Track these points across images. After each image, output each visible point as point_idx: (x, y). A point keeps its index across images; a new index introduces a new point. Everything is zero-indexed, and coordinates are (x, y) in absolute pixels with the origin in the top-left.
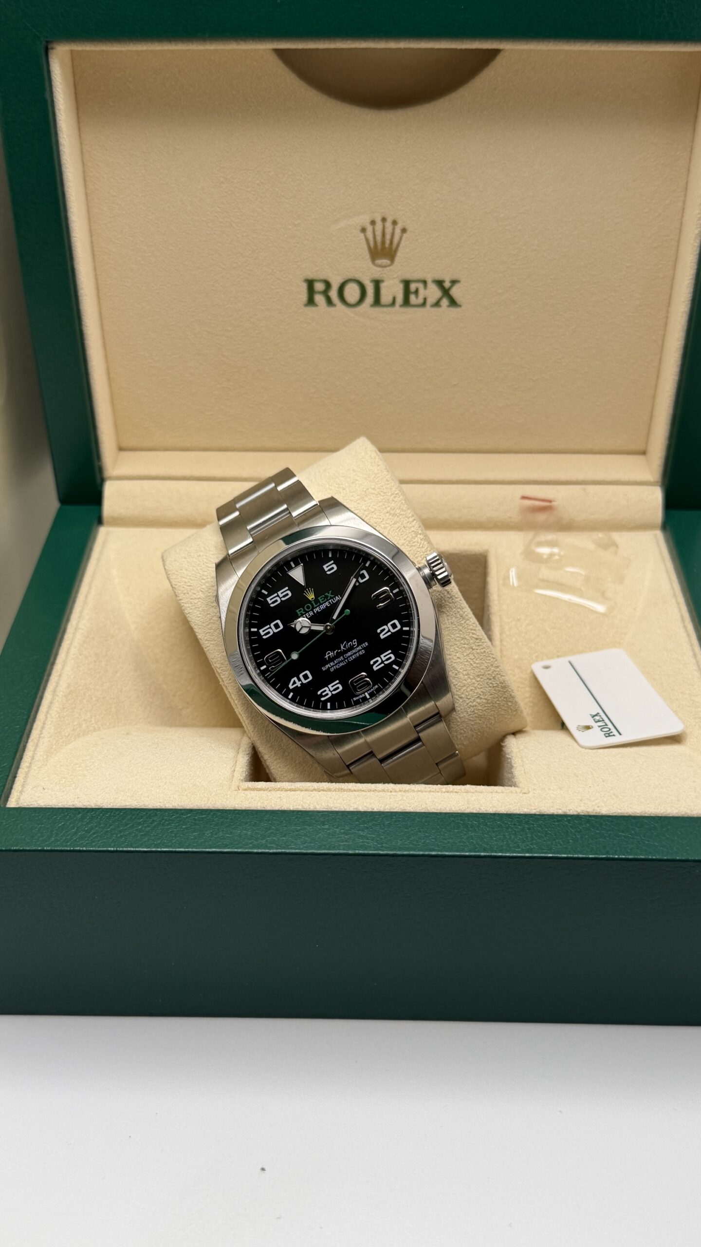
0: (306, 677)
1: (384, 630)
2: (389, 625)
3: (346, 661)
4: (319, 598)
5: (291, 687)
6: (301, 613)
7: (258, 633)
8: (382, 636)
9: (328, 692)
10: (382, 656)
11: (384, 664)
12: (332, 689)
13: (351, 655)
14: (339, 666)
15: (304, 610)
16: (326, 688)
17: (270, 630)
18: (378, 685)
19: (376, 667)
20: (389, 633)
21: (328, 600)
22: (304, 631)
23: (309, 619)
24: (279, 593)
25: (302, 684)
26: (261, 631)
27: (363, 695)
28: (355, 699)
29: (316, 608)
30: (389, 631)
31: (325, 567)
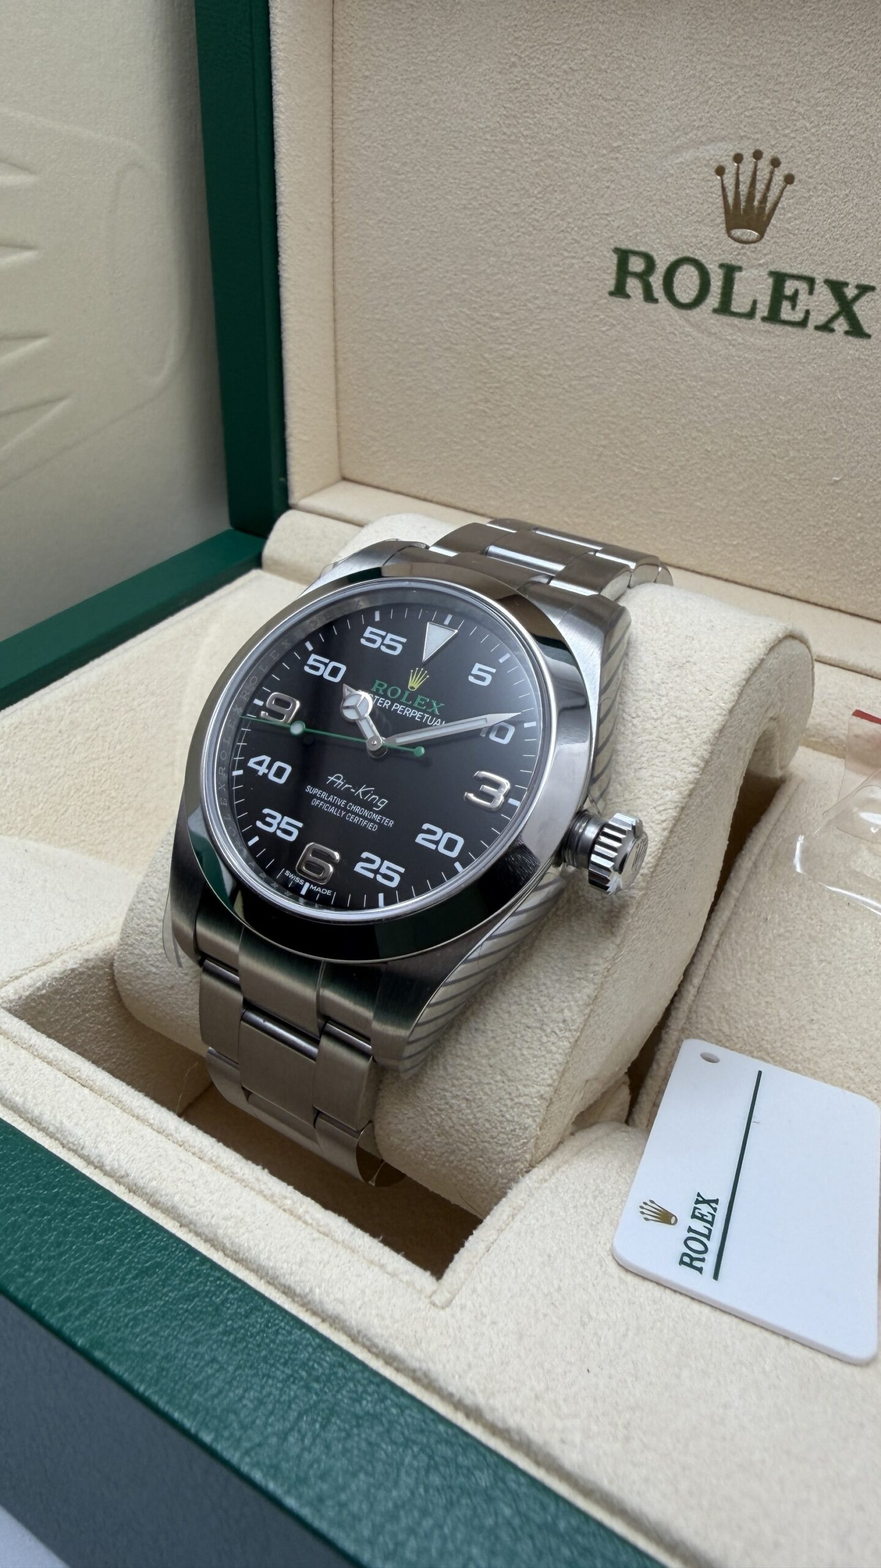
0: (280, 772)
1: (434, 833)
2: (449, 835)
3: (343, 813)
4: (420, 697)
5: (251, 763)
6: (378, 690)
7: (306, 655)
8: (420, 839)
9: (275, 822)
10: (386, 863)
11: (375, 877)
12: (283, 826)
13: (356, 814)
14: (327, 808)
15: (385, 691)
16: (279, 816)
17: (322, 667)
18: (332, 894)
19: (363, 868)
20: (433, 847)
21: (425, 711)
22: (350, 715)
23: (375, 705)
24: (390, 636)
25: (265, 775)
26: (313, 656)
27: (301, 882)
28: (287, 873)
29: (401, 704)
30: (437, 843)
31: (478, 666)
